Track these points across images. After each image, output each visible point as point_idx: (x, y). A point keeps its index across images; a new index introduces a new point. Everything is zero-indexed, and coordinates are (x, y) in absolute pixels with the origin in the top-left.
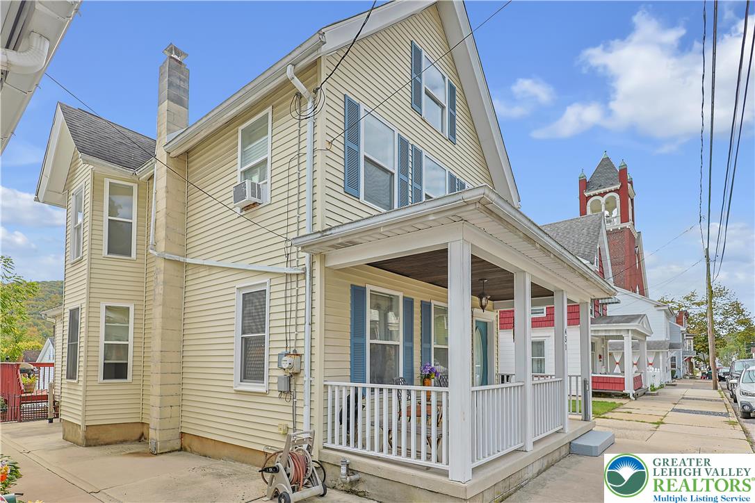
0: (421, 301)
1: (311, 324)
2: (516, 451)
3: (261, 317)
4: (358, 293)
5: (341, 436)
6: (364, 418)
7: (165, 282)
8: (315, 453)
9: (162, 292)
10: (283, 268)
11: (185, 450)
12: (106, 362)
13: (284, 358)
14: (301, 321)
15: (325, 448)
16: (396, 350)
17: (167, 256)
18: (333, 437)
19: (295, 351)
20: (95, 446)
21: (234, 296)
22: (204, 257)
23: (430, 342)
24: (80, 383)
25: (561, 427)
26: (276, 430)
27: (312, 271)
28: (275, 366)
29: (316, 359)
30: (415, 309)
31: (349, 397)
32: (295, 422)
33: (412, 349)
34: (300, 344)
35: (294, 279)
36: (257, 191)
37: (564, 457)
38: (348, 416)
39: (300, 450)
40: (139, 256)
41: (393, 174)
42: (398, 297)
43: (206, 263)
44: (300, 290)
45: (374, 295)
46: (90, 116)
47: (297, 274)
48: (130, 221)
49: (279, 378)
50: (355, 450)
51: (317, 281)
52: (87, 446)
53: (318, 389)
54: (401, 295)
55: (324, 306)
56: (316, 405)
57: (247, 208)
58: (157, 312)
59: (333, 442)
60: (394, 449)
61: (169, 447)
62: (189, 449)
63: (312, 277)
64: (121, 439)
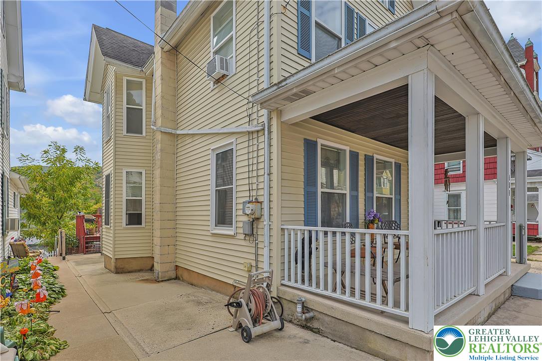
0: (365, 155)
1: (270, 174)
2: (470, 294)
3: (230, 172)
4: (310, 146)
5: (296, 274)
6: (318, 257)
7: (162, 150)
8: (274, 289)
9: (159, 158)
10: (247, 128)
11: (179, 279)
12: (128, 212)
13: (248, 205)
14: (261, 172)
15: (282, 285)
16: (343, 198)
17: (163, 129)
18: (289, 276)
19: (256, 199)
20: (122, 273)
21: (209, 157)
22: (190, 127)
23: (372, 192)
24: (112, 228)
25: (504, 270)
26: (242, 267)
27: (270, 127)
28: (241, 212)
29: (274, 205)
30: (360, 162)
31: (303, 240)
32: (257, 261)
33: (357, 197)
34: (261, 192)
35: (255, 135)
36: (225, 64)
37: (508, 299)
38: (303, 257)
39: (260, 287)
40: (148, 134)
41: (340, 39)
42: (345, 150)
43: (190, 132)
44: (260, 145)
45: (325, 149)
46: (114, 33)
47: (258, 131)
48: (141, 108)
49: (244, 222)
50: (309, 289)
51: (274, 135)
52: (117, 273)
53: (275, 232)
54: (348, 149)
55: (280, 157)
56: (274, 247)
57: (218, 81)
58: (157, 173)
59: (290, 280)
60: (348, 290)
61: (167, 276)
62: (181, 279)
63: (270, 132)
64: (139, 268)
